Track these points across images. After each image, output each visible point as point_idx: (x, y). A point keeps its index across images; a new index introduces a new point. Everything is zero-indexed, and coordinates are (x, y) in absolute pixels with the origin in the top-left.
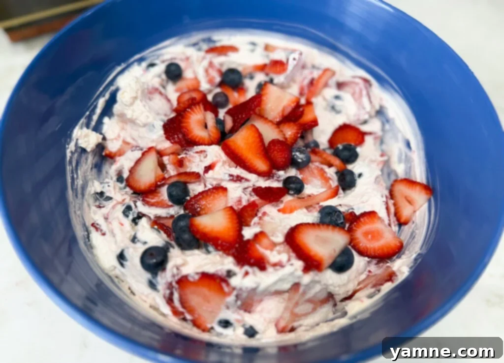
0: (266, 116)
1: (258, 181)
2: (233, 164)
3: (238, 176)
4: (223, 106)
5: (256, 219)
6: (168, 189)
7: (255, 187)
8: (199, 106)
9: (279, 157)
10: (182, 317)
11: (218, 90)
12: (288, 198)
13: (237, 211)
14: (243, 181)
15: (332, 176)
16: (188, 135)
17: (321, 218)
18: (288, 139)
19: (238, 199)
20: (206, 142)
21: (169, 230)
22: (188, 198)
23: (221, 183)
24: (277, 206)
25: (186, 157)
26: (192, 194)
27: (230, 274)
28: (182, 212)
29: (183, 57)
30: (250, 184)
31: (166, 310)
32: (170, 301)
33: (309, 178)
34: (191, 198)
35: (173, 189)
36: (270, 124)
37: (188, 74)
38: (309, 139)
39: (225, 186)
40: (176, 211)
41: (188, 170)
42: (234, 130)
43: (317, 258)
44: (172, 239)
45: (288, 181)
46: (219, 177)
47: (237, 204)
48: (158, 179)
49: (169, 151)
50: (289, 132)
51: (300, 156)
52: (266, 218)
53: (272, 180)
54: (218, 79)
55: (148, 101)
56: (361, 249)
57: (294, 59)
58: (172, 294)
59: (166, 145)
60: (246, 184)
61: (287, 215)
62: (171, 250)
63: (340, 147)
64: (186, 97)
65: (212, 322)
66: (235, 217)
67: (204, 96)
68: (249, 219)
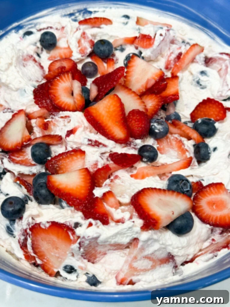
0: (130, 87)
1: (115, 147)
2: (94, 130)
3: (96, 142)
4: (91, 75)
5: (108, 181)
6: (32, 149)
7: (112, 153)
8: (68, 74)
9: (136, 126)
10: (33, 262)
11: (89, 60)
12: (141, 166)
13: (92, 174)
14: (101, 146)
15: (190, 148)
16: (55, 101)
17: (169, 185)
18: (149, 111)
19: (94, 163)
20: (71, 109)
21: (30, 186)
22: (49, 158)
23: (81, 146)
24: (131, 172)
25: (52, 121)
26: (53, 155)
27: (77, 225)
28: (44, 171)
29: (59, 27)
30: (108, 150)
31: (20, 254)
32: (23, 246)
33: (166, 149)
34: (52, 159)
35: (37, 149)
36: (133, 95)
37: (62, 43)
38: (171, 111)
39: (83, 150)
40: (37, 169)
41: (52, 133)
42: (98, 99)
43: (155, 217)
44: (31, 194)
45: (143, 149)
46: (79, 141)
47: (93, 167)
48: (24, 140)
49: (36, 115)
50: (151, 103)
51: (157, 127)
52: (117, 181)
53: (129, 147)
54: (89, 50)
55: (22, 67)
56: (204, 216)
57: (161, 35)
58: (26, 240)
59: (35, 109)
60: (103, 150)
61: (138, 181)
62: (29, 202)
63: (200, 120)
64: (58, 65)
65: (59, 267)
66: (88, 178)
67: (75, 65)
68: (101, 181)
